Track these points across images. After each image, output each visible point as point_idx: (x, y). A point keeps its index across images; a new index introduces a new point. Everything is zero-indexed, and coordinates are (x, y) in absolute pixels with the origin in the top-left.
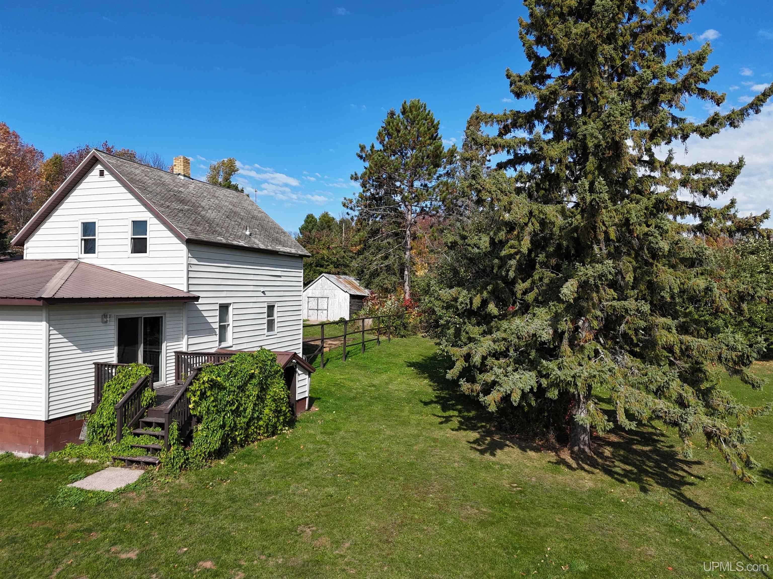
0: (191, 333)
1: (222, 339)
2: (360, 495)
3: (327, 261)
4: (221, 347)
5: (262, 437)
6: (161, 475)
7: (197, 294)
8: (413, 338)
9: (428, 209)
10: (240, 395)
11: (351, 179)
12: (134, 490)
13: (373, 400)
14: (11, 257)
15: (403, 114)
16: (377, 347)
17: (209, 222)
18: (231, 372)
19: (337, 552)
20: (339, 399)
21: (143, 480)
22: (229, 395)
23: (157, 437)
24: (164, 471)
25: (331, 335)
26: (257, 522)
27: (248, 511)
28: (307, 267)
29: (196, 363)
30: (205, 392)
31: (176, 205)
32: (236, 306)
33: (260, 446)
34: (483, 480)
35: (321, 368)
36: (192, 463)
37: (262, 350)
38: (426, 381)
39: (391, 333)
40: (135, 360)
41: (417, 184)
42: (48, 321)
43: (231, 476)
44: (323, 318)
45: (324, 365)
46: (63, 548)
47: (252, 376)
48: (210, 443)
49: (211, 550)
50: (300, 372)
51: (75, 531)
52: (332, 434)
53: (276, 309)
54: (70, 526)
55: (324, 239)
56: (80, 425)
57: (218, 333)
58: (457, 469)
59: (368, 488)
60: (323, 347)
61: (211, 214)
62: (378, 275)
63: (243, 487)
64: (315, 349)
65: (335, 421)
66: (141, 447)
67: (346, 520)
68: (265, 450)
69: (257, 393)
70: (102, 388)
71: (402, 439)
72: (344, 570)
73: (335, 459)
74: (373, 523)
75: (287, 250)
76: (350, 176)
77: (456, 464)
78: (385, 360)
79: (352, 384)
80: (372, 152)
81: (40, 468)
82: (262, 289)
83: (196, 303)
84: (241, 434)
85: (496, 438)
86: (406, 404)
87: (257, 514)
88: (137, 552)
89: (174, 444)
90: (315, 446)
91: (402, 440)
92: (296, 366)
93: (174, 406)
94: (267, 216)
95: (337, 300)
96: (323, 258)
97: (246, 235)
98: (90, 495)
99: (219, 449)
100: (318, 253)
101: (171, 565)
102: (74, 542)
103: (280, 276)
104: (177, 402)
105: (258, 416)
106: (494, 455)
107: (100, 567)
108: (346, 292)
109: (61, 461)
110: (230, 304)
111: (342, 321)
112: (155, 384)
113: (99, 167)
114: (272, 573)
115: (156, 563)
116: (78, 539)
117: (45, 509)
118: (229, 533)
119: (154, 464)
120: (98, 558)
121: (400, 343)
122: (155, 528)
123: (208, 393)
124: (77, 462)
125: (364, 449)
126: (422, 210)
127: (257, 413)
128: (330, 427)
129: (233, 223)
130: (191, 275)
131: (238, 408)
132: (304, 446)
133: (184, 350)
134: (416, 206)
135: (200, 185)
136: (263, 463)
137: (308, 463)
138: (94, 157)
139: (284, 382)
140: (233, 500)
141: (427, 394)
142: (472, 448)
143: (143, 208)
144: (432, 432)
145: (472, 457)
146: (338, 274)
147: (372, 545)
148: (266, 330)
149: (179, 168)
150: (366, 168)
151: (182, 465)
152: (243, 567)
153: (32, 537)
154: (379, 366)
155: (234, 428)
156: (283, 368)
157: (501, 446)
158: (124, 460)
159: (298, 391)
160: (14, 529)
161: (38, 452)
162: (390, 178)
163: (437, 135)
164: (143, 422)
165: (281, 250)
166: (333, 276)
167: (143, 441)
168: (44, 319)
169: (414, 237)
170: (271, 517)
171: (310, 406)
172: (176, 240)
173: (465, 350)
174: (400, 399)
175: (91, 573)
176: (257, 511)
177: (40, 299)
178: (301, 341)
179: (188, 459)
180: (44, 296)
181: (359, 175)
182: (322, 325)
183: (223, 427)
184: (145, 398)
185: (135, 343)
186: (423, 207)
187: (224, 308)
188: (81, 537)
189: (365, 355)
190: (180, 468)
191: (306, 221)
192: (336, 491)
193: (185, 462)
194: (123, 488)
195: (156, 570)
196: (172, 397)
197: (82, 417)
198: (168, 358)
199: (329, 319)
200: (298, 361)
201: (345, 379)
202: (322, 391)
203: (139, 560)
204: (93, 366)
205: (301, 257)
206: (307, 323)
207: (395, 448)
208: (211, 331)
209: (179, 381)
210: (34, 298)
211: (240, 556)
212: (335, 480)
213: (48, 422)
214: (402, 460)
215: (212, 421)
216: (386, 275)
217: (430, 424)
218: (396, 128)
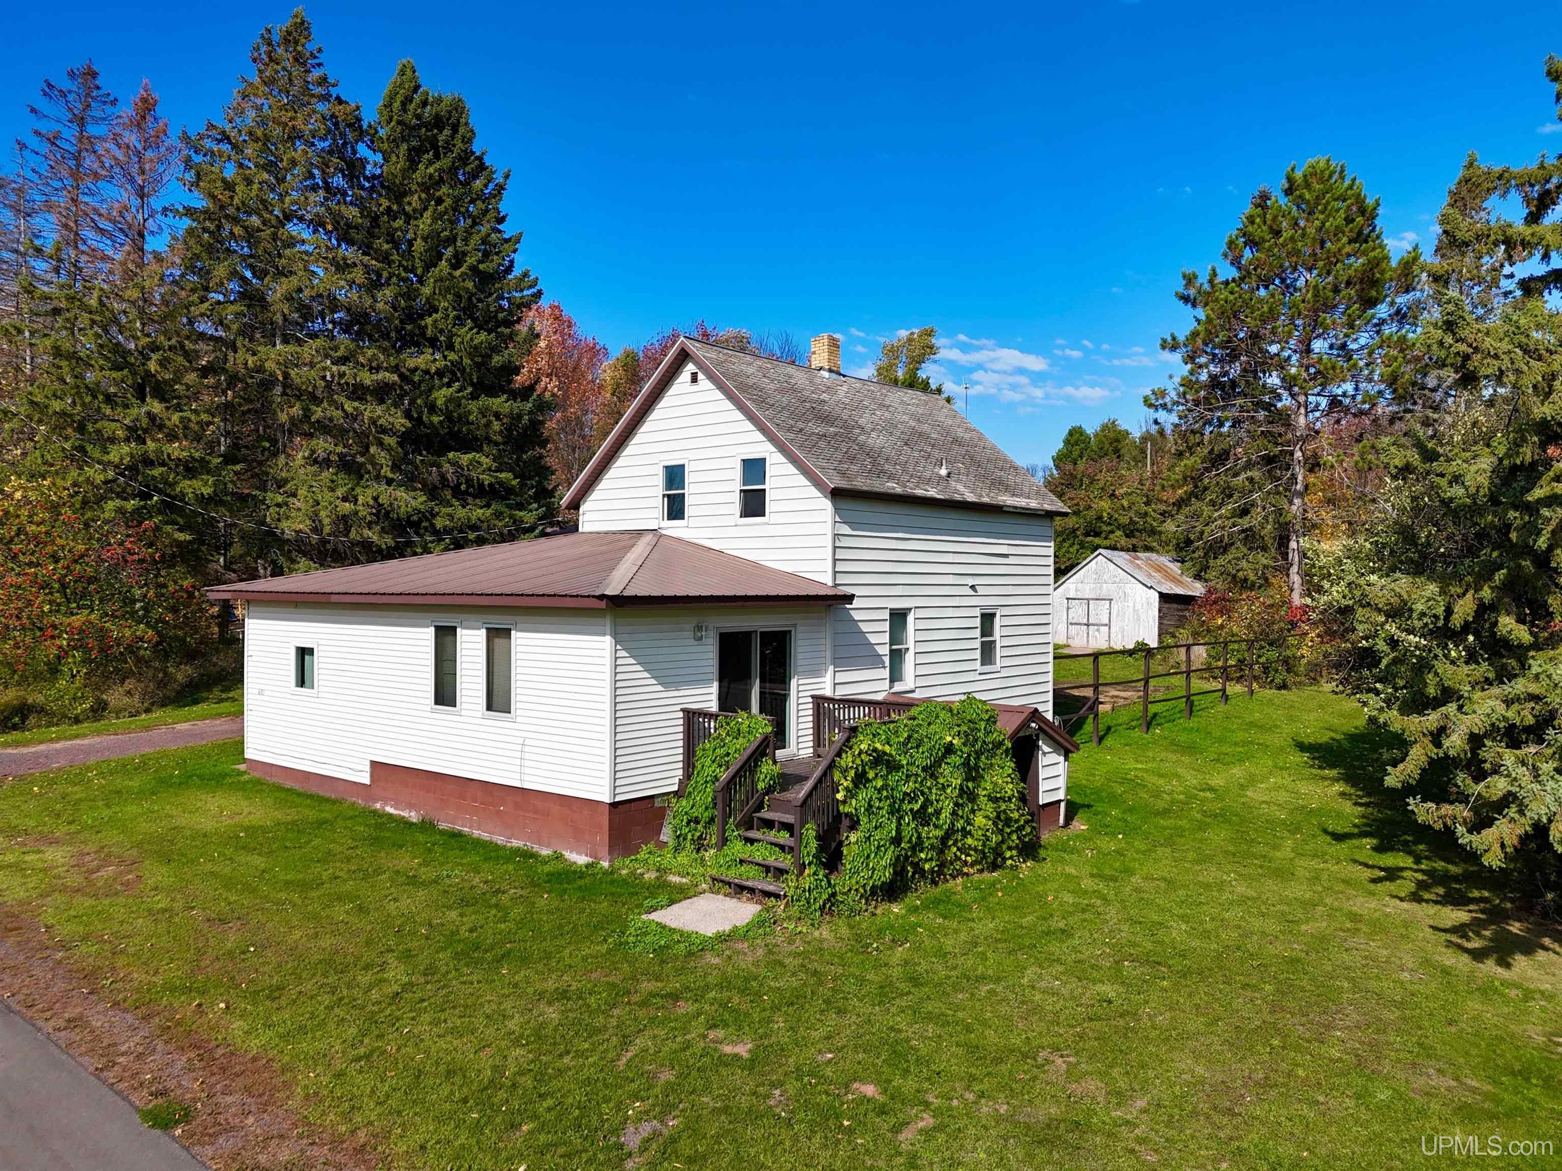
0: (841, 661)
1: (895, 676)
2: (1171, 1009)
3: (1110, 524)
4: (893, 691)
5: (971, 871)
6: (789, 918)
7: (849, 590)
8: (1309, 691)
9: (1348, 401)
10: (929, 784)
11: (1163, 347)
12: (745, 937)
13: (1208, 820)
14: (561, 528)
15: (1287, 195)
16: (1221, 707)
17: (872, 454)
18: (909, 737)
19: (1118, 1113)
20: (1131, 810)
21: (759, 922)
22: (907, 781)
23: (782, 848)
24: (794, 910)
25: (1117, 678)
26: (959, 1028)
27: (943, 1007)
28: (1064, 538)
29: (849, 719)
30: (864, 773)
31: (815, 428)
32: (921, 613)
33: (966, 887)
34: (1474, 1018)
35: (1094, 744)
36: (842, 902)
37: (970, 699)
38: (1338, 787)
39: (1256, 678)
40: (746, 707)
41: (1318, 346)
42: (615, 635)
43: (910, 937)
44: (1098, 641)
45: (1101, 739)
46: (636, 1019)
47: (949, 749)
48: (874, 869)
49: (874, 1065)
50: (1046, 749)
51: (653, 995)
52: (1114, 879)
53: (997, 621)
54: (647, 986)
55: (1104, 478)
56: (661, 814)
57: (887, 664)
58: (1408, 986)
59: (1190, 996)
60: (1097, 702)
61: (876, 440)
62: (1225, 550)
63: (934, 959)
64: (1080, 704)
65: (1122, 855)
66: (757, 864)
67: (1141, 1054)
68: (976, 894)
69: (959, 782)
70: (694, 752)
71: (1274, 905)
72: (1132, 1151)
73: (1120, 931)
74: (1200, 1070)
75: (1021, 502)
76: (1159, 342)
77: (1406, 974)
78: (1240, 736)
79: (1161, 782)
80: (1213, 286)
81: (601, 883)
82: (971, 581)
83: (848, 606)
84: (931, 859)
85: (1515, 928)
86: (1286, 834)
87: (960, 1015)
88: (750, 1046)
89: (810, 864)
90: (1077, 900)
91: (1272, 908)
92: (1037, 736)
93: (810, 795)
94: (981, 437)
95: (1131, 605)
96: (1100, 518)
97: (940, 477)
98: (676, 937)
99: (891, 881)
100: (1089, 507)
101: (806, 1079)
102: (652, 1013)
103: (1006, 556)
104: (815, 788)
105: (964, 829)
106: (1508, 966)
107: (691, 1062)
108: (1151, 587)
109: (632, 873)
110: (910, 609)
111: (1142, 650)
112: (779, 753)
113: (690, 367)
114: (986, 1128)
115: (780, 1071)
116: (658, 1008)
117: (609, 951)
118: (908, 1040)
119: (777, 896)
120: (687, 1046)
121: (1276, 700)
122: (779, 1010)
123: (871, 775)
124: (657, 878)
125: (1183, 918)
126: (1335, 402)
127: (962, 822)
128: (1111, 866)
129: (916, 454)
130: (840, 554)
131: (924, 807)
132: (1056, 898)
133: (828, 693)
134: (1319, 394)
135: (858, 385)
136: (973, 920)
137: (1063, 931)
138: (683, 350)
139: (1013, 765)
140: (915, 981)
141: (1339, 815)
142: (1449, 944)
143: (759, 436)
144: (1348, 899)
145: (1448, 963)
146: (1134, 549)
147: (1195, 1114)
148: (979, 662)
149: (820, 357)
150: (1198, 321)
151: (824, 904)
152: (932, 1107)
153: (590, 994)
154: (1225, 749)
155: (918, 846)
156: (1011, 738)
157: (1528, 947)
158: (729, 884)
159: (1043, 786)
160: (565, 978)
161: (600, 855)
162: (1255, 336)
163: (1373, 230)
164: (760, 819)
165: (1009, 503)
166: (1122, 553)
167: (760, 853)
168: (608, 631)
169: (1314, 464)
170: (985, 1024)
171: (1069, 818)
172: (814, 492)
173: (1432, 719)
174: (1271, 823)
175: (677, 1068)
176: (957, 1008)
177: (602, 597)
178: (1050, 687)
179: (834, 895)
180: (608, 592)
181: (1181, 338)
182: (1096, 656)
183: (897, 841)
184: (762, 777)
185: (746, 676)
186: (1336, 396)
187: (898, 617)
188: (663, 1007)
189: (1193, 723)
190: (822, 908)
191: (1067, 442)
192: (1119, 995)
193: (829, 900)
194: (727, 932)
195: (781, 1084)
196: (806, 779)
197: (664, 801)
198: (801, 707)
199: (1113, 644)
200: (1042, 725)
201: (1146, 771)
202: (1096, 792)
203: (752, 1060)
204: (681, 714)
205: (1050, 515)
206: (1066, 651)
207: (1256, 924)
208: (874, 660)
209: (821, 750)
210: (594, 596)
211: (926, 1085)
212: (1120, 971)
213: (614, 805)
214: (1271, 949)
215: (876, 828)
216: (1245, 550)
217: (1344, 881)
218: (1271, 228)
